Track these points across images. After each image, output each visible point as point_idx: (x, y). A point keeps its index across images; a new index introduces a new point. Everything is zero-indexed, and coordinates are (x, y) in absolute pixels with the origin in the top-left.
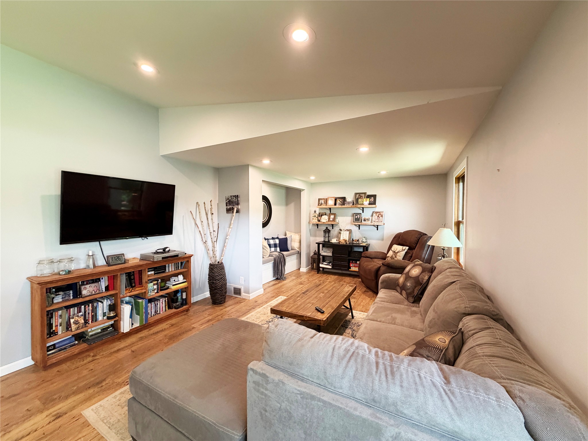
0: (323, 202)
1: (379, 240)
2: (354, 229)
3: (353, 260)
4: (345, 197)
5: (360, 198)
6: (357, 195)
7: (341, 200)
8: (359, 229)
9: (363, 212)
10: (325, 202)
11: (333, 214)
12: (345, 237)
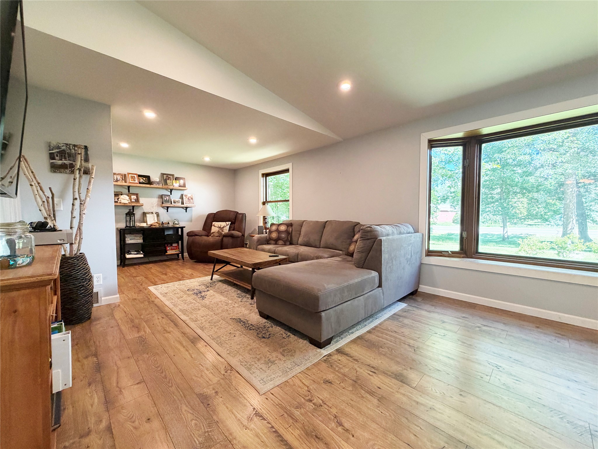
0: (119, 177)
1: (188, 221)
2: (162, 211)
3: (168, 244)
4: (149, 176)
5: (168, 179)
6: (165, 176)
7: (144, 179)
8: (167, 211)
9: (171, 194)
10: (122, 178)
11: (134, 194)
12: (151, 220)
